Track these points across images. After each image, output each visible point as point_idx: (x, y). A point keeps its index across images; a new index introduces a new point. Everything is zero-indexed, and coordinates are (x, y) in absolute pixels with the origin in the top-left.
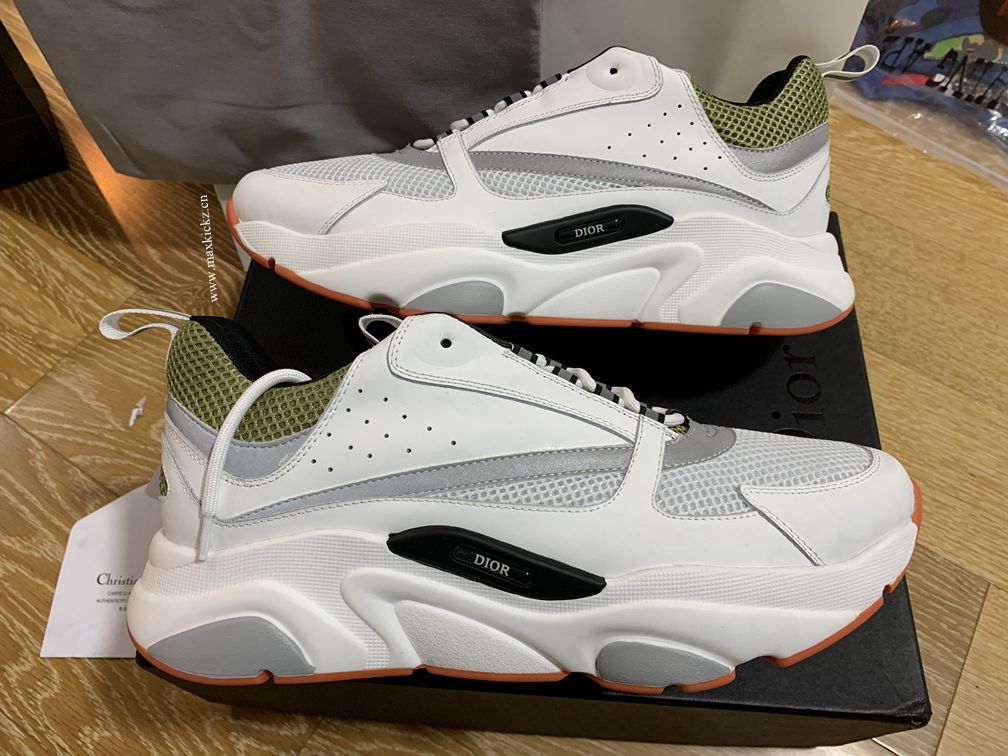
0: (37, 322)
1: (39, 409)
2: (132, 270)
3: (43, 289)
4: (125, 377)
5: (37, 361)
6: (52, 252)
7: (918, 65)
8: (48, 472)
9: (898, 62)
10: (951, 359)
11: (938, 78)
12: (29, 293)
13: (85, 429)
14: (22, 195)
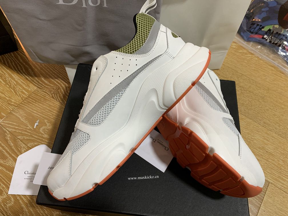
0: (8, 96)
1: (8, 122)
2: (36, 82)
3: (10, 86)
4: (33, 113)
5: (8, 108)
6: (13, 75)
7: (260, 32)
8: (11, 141)
9: (254, 31)
10: (263, 118)
11: (265, 36)
12: (6, 87)
13: (22, 129)
14: (4, 57)
